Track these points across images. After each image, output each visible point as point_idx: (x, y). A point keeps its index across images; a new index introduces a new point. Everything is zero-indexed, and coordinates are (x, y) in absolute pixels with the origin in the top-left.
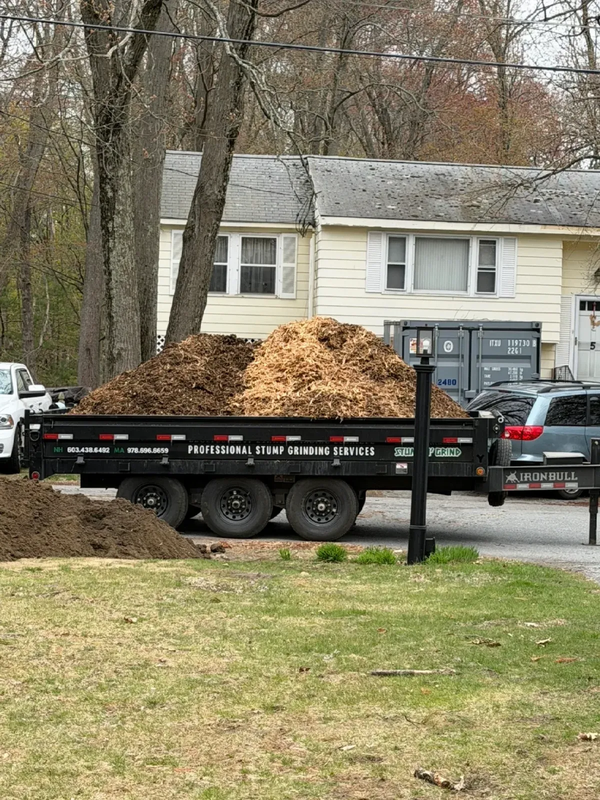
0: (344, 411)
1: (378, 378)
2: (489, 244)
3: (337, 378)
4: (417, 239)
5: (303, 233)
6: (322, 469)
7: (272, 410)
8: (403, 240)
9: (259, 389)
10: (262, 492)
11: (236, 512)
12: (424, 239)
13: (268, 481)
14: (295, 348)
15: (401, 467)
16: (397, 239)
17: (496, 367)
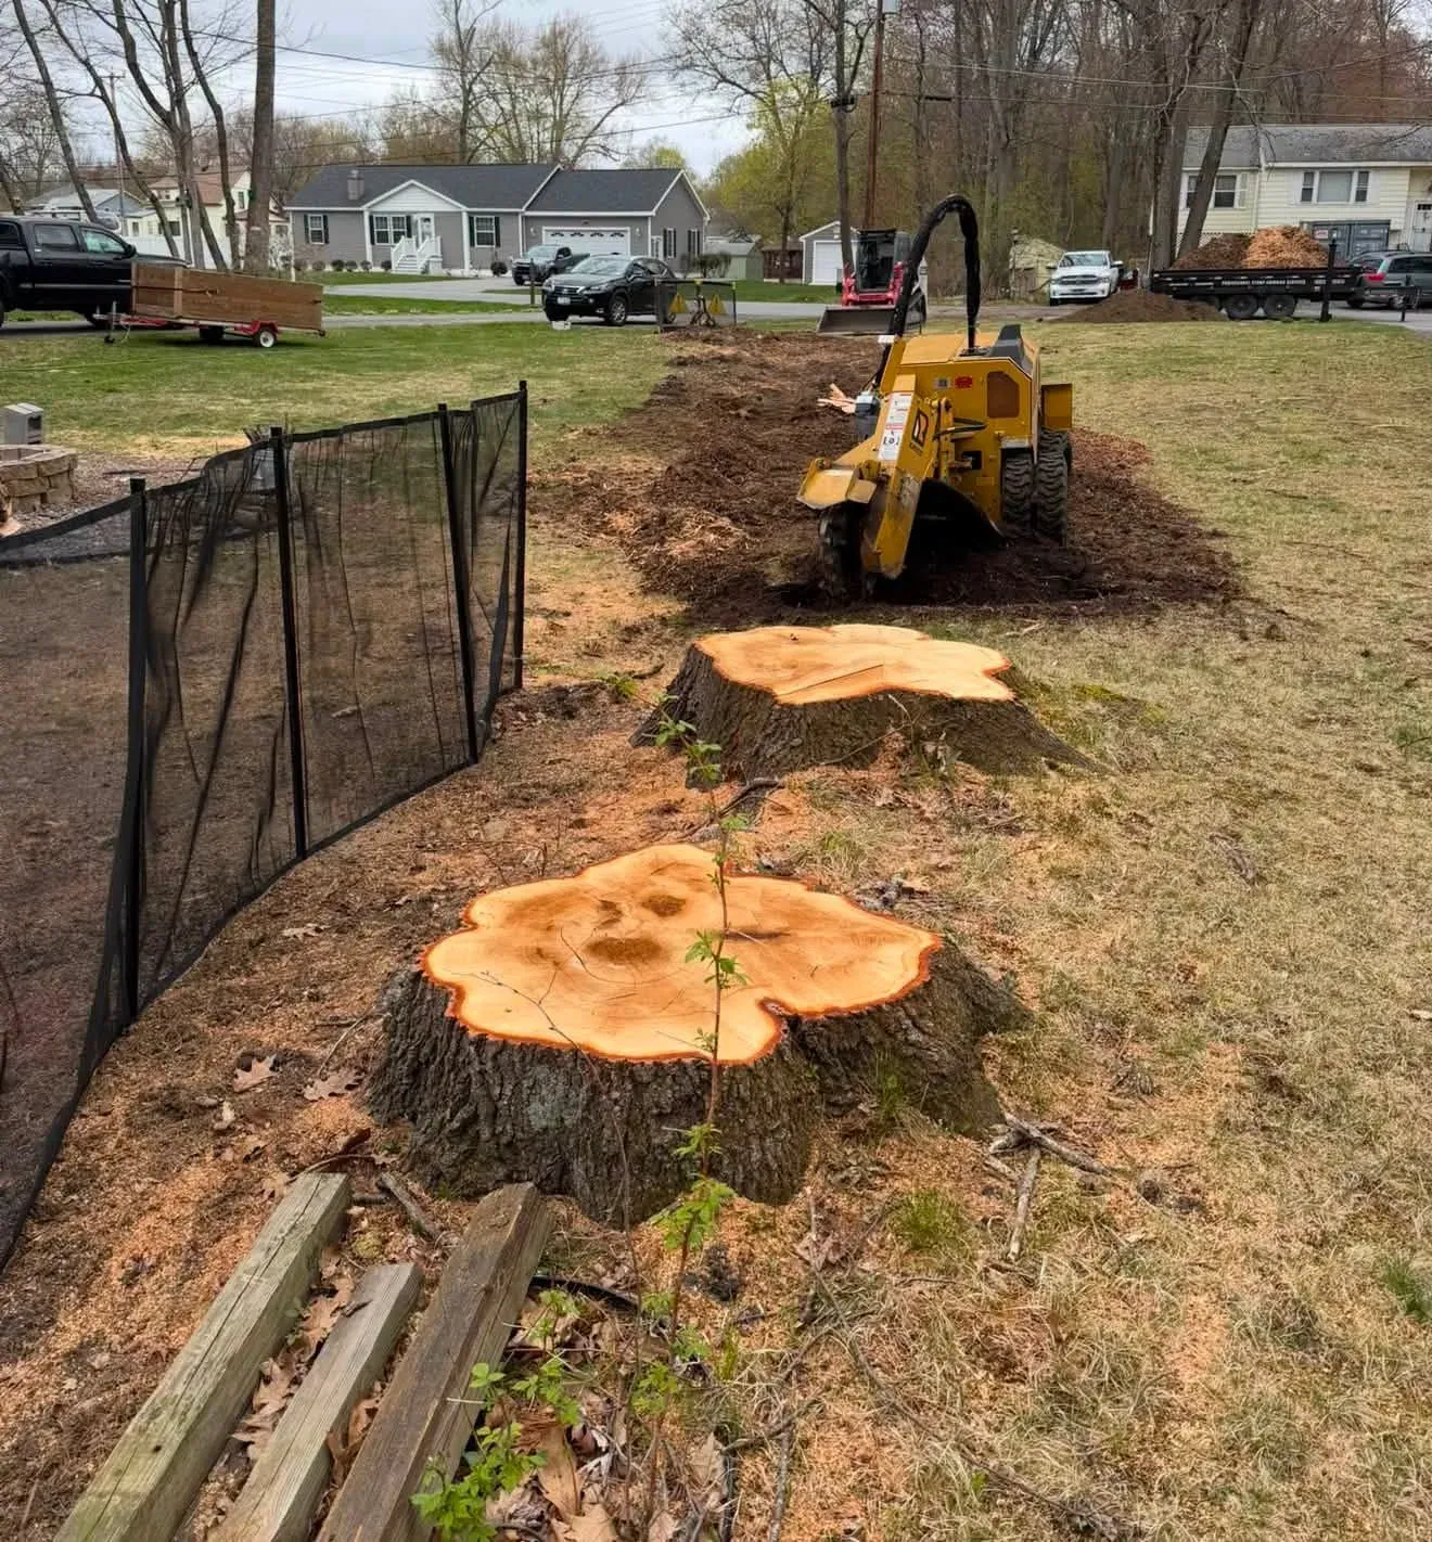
0: (1292, 265)
1: (1309, 251)
2: (1364, 174)
3: (1290, 251)
4: (1322, 173)
5: (1253, 171)
6: (1282, 290)
7: (1260, 266)
8: (1312, 174)
9: (1255, 257)
10: (1252, 300)
11: (1241, 309)
12: (1324, 172)
13: (1257, 296)
14: (1271, 238)
15: (1317, 288)
16: (1309, 174)
17: (1364, 244)
